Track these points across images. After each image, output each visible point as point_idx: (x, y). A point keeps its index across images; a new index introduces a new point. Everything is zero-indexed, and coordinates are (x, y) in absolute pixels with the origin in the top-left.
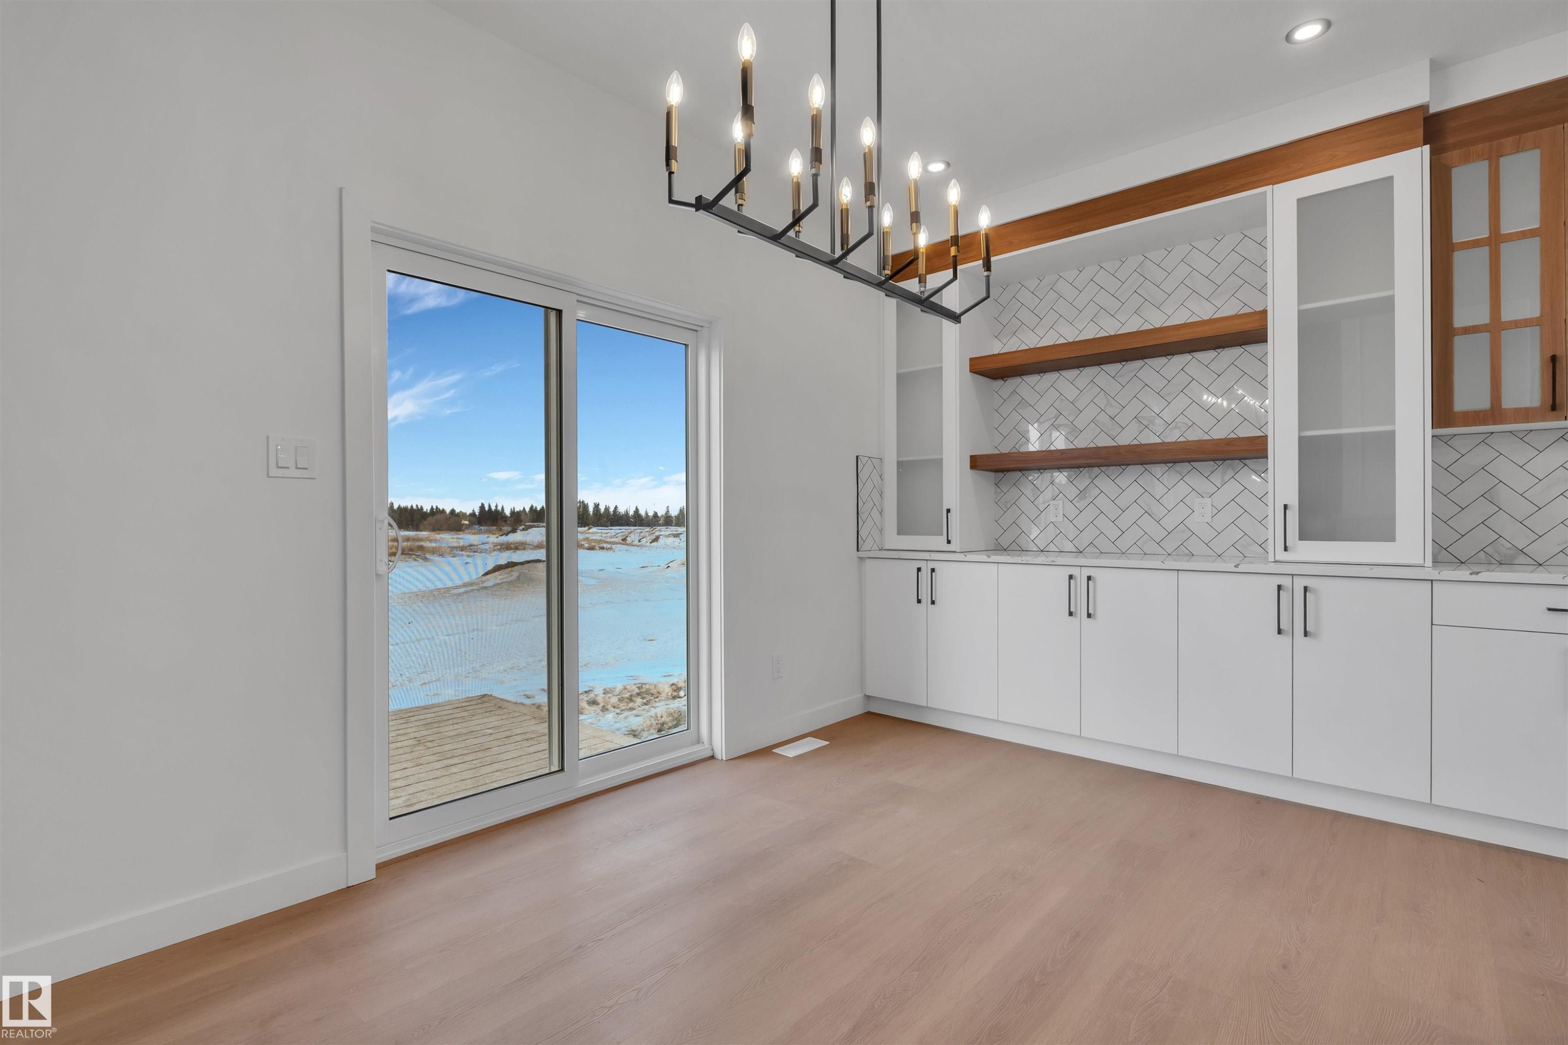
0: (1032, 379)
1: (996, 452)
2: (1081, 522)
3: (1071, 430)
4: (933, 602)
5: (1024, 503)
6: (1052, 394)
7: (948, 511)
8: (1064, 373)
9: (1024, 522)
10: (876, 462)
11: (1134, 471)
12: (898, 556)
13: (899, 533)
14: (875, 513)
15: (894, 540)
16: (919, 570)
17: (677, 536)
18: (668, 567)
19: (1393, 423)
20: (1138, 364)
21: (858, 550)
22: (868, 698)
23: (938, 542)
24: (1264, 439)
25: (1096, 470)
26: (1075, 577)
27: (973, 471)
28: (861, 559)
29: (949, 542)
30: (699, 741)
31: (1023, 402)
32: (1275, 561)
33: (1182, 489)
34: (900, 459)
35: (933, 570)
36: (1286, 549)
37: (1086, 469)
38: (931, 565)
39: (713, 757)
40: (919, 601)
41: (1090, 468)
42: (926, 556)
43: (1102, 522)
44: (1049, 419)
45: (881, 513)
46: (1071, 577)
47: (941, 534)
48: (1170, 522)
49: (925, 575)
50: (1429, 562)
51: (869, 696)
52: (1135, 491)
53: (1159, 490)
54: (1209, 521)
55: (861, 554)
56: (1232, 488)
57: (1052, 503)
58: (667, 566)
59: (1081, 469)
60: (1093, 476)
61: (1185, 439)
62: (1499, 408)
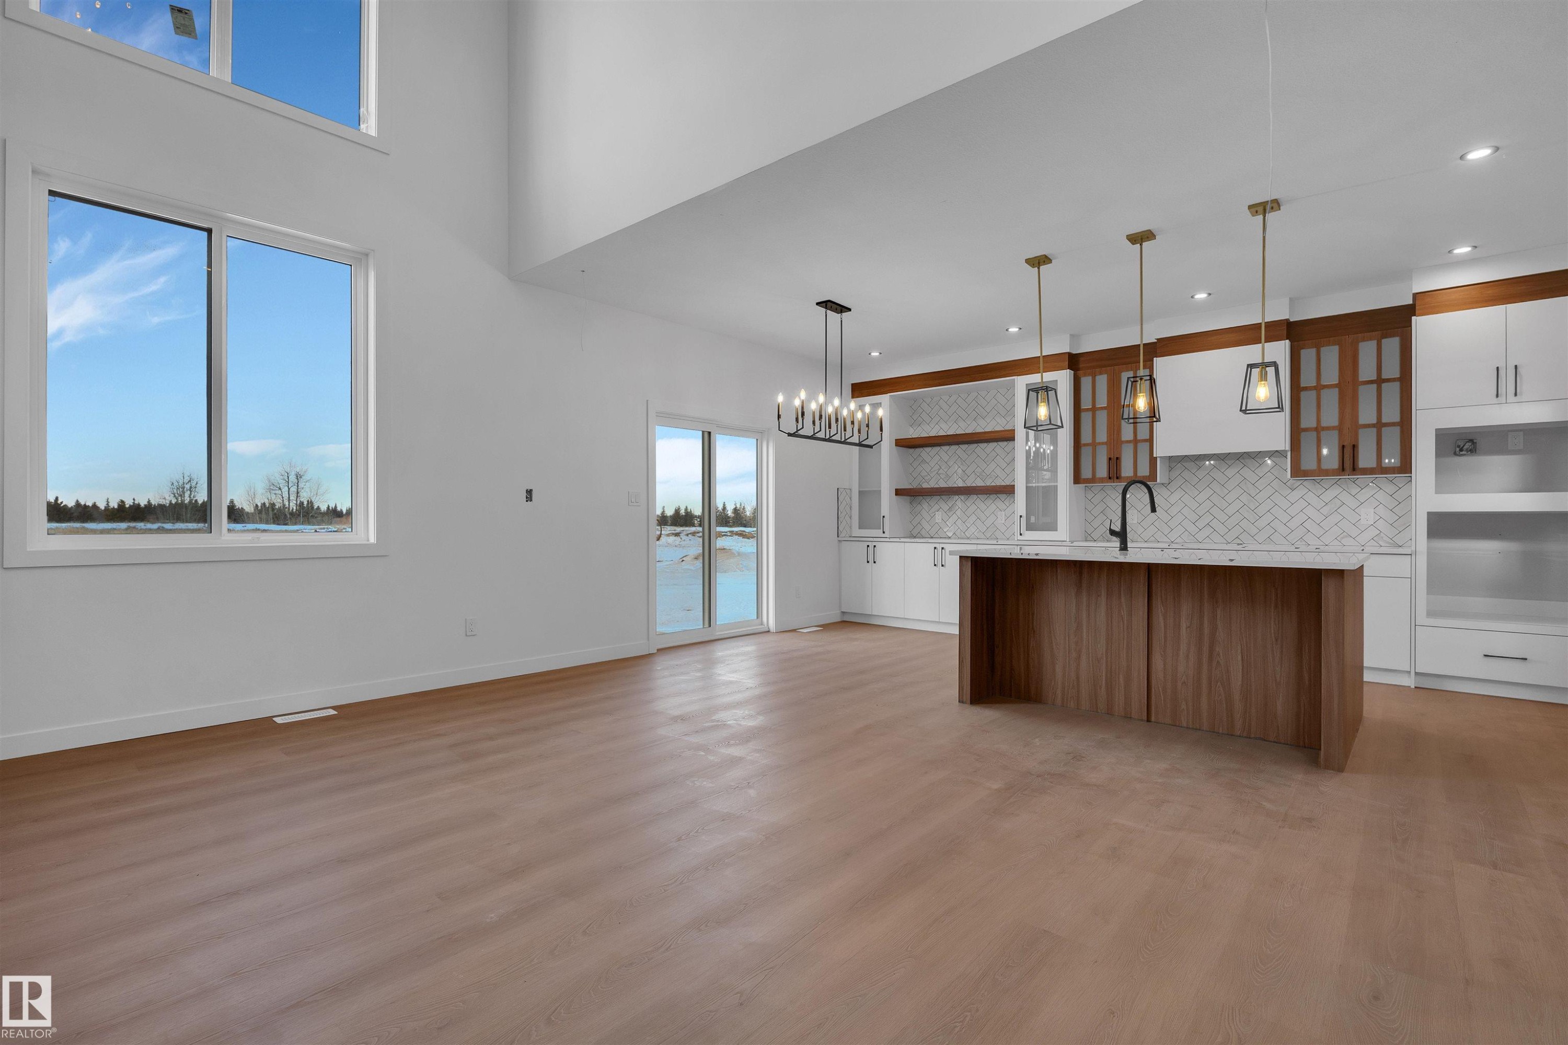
0: (928, 449)
1: (910, 487)
2: (950, 522)
3: (945, 477)
4: (875, 562)
5: (924, 513)
6: (937, 458)
7: (884, 517)
8: (943, 447)
9: (924, 523)
10: (848, 491)
11: (973, 498)
12: (859, 539)
13: (859, 529)
14: (847, 518)
15: (857, 532)
16: (868, 546)
17: (694, 534)
18: (683, 560)
19: (1057, 482)
20: (975, 445)
21: (838, 537)
22: (843, 613)
23: (878, 533)
24: (1015, 486)
25: (957, 497)
27: (897, 497)
28: (840, 541)
29: (884, 532)
30: (762, 624)
31: (924, 461)
32: (1018, 540)
33: (994, 507)
34: (861, 490)
35: (875, 546)
36: (1021, 534)
38: (874, 544)
39: (769, 631)
40: (868, 562)
41: (954, 496)
42: (871, 539)
43: (959, 523)
44: (936, 471)
45: (850, 517)
46: (935, 548)
47: (880, 529)
48: (989, 522)
49: (871, 548)
50: (1068, 540)
51: (844, 612)
52: (973, 507)
53: (983, 507)
54: (1002, 522)
55: (840, 539)
57: (937, 513)
58: (681, 560)
59: (951, 497)
60: (956, 500)
61: (993, 484)
62: (1095, 477)
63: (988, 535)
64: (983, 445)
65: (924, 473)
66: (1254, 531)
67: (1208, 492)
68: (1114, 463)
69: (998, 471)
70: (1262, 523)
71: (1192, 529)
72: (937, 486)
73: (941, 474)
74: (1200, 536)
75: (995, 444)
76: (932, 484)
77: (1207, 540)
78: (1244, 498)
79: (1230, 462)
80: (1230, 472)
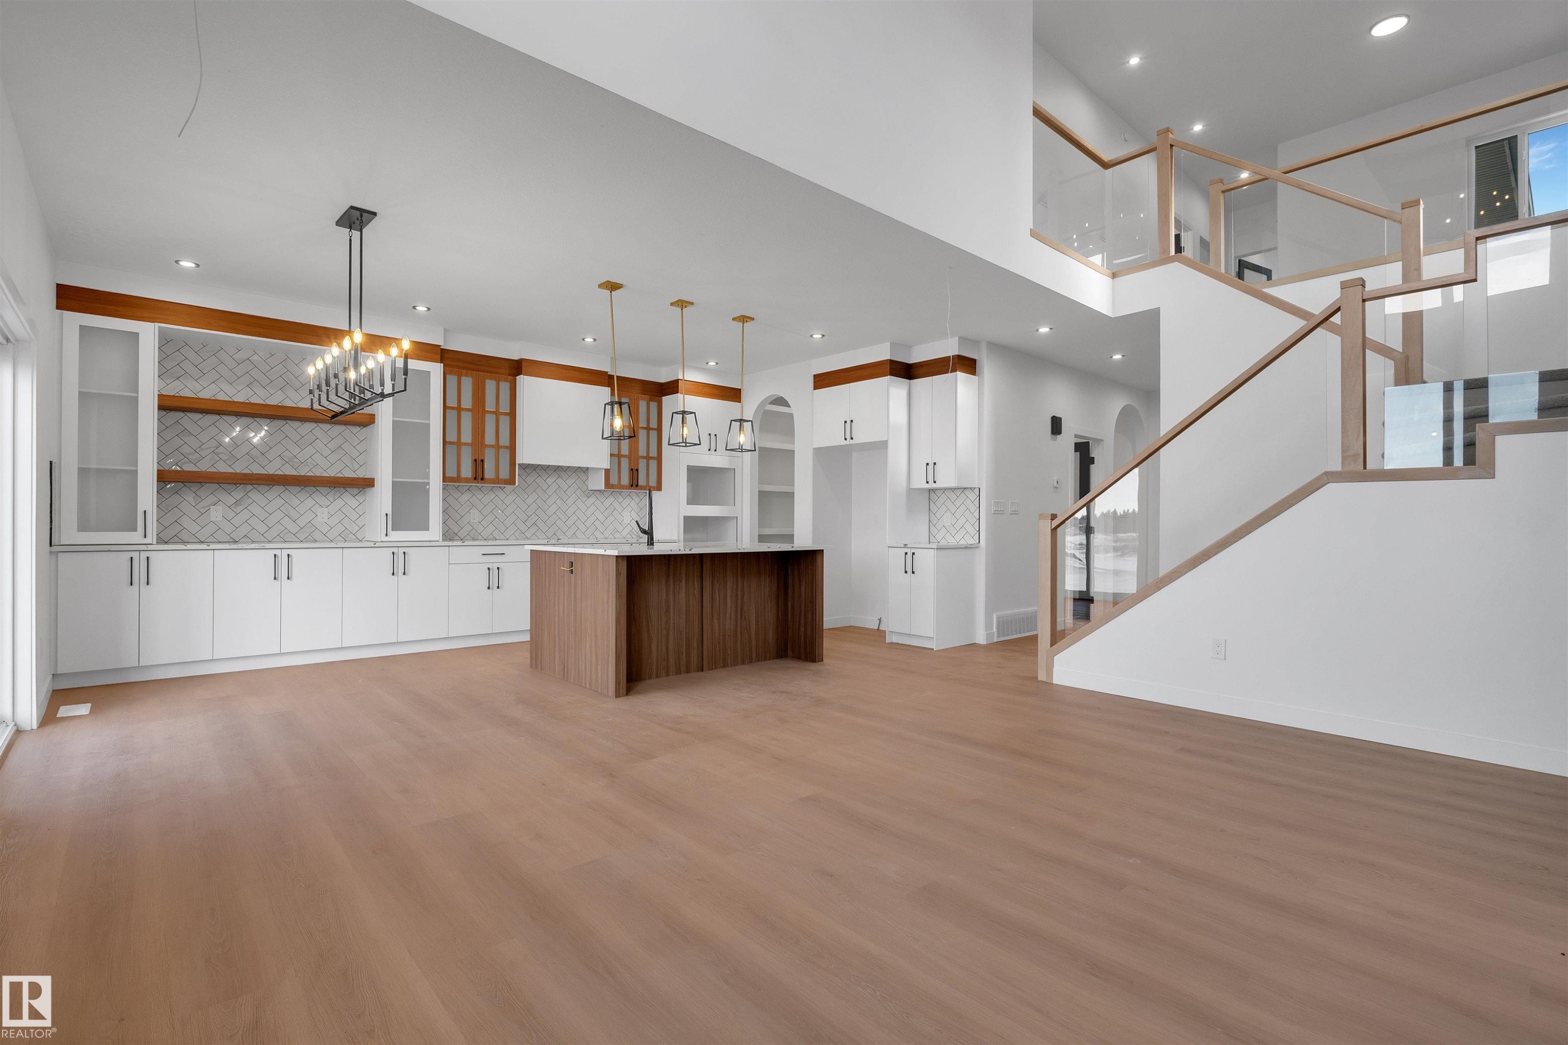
2: (237, 521)
3: (229, 457)
4: (147, 584)
5: (187, 507)
7: (145, 512)
9: (187, 522)
11: (278, 489)
13: (79, 530)
15: (76, 537)
21: (50, 546)
22: (56, 677)
23: (134, 537)
24: (373, 479)
25: (249, 487)
26: (278, 556)
28: (54, 553)
29: (145, 537)
32: (382, 542)
33: (310, 502)
36: (388, 535)
37: (242, 486)
40: (132, 585)
41: (245, 486)
43: (253, 521)
44: (211, 448)
47: (137, 531)
48: (302, 521)
50: (441, 540)
51: (59, 675)
52: (279, 502)
53: (295, 502)
54: (326, 521)
55: (54, 549)
56: (339, 503)
57: (212, 507)
59: (238, 486)
60: (247, 491)
61: (310, 474)
62: (460, 476)
63: (302, 537)
64: (296, 424)
65: (186, 450)
66: (565, 529)
67: (534, 496)
68: (478, 464)
69: (318, 458)
70: (569, 523)
71: (524, 528)
72: (212, 470)
73: (220, 453)
74: (528, 534)
75: (314, 425)
76: (204, 466)
77: (534, 536)
78: (559, 502)
79: (550, 472)
80: (550, 481)
